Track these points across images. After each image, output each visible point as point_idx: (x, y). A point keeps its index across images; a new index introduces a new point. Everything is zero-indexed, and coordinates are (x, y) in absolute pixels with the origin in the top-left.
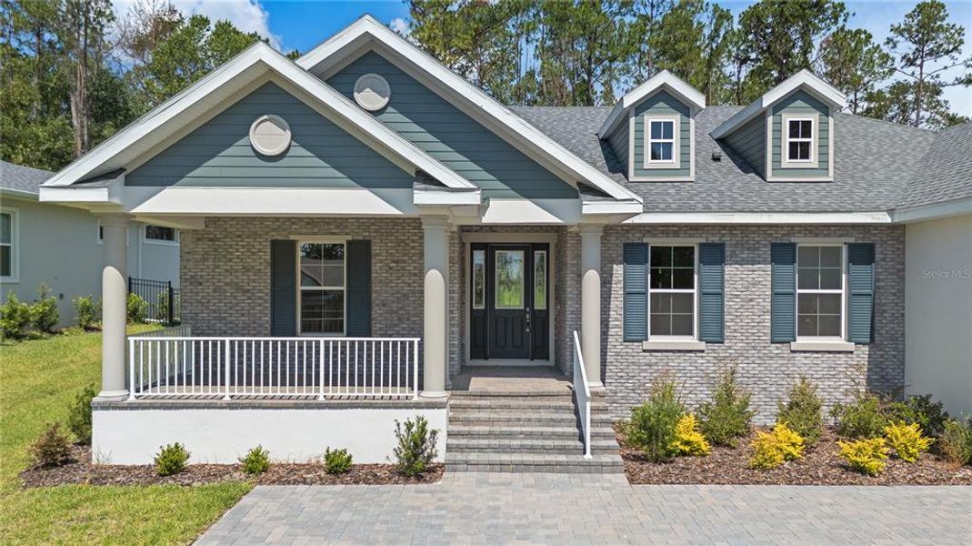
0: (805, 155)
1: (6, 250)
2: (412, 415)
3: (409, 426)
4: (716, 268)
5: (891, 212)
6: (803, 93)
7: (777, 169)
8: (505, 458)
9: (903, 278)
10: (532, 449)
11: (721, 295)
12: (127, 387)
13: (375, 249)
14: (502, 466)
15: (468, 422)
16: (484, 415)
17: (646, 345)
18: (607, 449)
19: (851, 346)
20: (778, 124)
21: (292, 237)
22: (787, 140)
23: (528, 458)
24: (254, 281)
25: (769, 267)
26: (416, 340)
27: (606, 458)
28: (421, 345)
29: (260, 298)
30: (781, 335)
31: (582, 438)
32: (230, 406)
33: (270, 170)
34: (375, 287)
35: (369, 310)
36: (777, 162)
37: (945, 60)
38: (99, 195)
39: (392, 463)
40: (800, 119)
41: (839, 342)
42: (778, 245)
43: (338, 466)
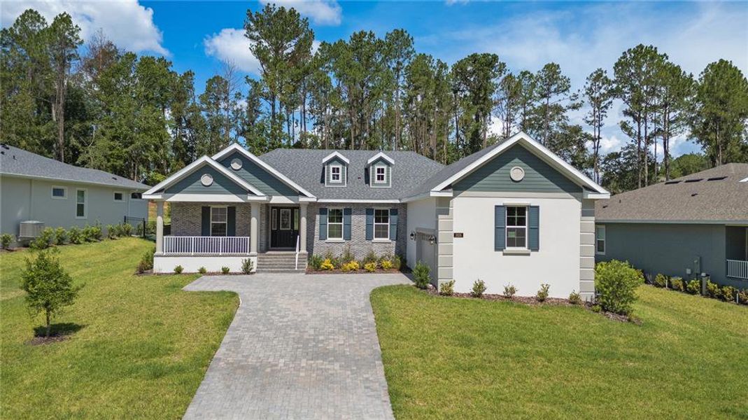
0: (383, 179)
1: (82, 205)
2: (247, 258)
3: (246, 260)
4: (349, 216)
7: (373, 183)
8: (273, 270)
9: (406, 220)
10: (281, 268)
11: (351, 225)
12: (163, 251)
13: (237, 210)
14: (272, 272)
15: (264, 261)
17: (326, 241)
18: (302, 267)
19: (390, 241)
20: (373, 169)
21: (209, 208)
22: (376, 174)
23: (279, 270)
24: (196, 220)
25: (365, 216)
26: (248, 238)
27: (301, 270)
28: (250, 239)
29: (198, 226)
30: (369, 237)
31: (295, 265)
32: (194, 256)
33: (207, 189)
34: (237, 222)
35: (235, 230)
36: (373, 181)
37: (561, 95)
38: (159, 197)
39: (241, 270)
40: (381, 167)
41: (387, 240)
42: (368, 209)
43: (225, 272)
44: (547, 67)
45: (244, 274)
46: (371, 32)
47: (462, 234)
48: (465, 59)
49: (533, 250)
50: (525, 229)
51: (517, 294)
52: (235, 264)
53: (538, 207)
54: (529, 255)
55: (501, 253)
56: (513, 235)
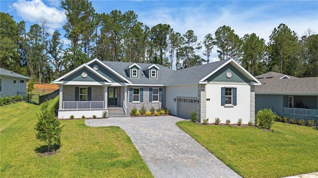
0: (154, 76)
1: (1, 86)
4: (142, 92)
5: (164, 84)
6: (154, 67)
7: (151, 78)
9: (166, 93)
10: (119, 115)
11: (143, 95)
12: (63, 108)
13: (92, 88)
14: (115, 117)
16: (112, 111)
18: (128, 114)
19: (159, 102)
20: (151, 71)
21: (79, 87)
22: (152, 73)
24: (72, 93)
25: (149, 92)
26: (104, 102)
27: (128, 115)
29: (73, 96)
30: (150, 101)
31: (125, 113)
32: (78, 110)
33: (84, 79)
34: (92, 94)
35: (91, 98)
36: (150, 76)
37: (194, 43)
38: (62, 82)
39: (102, 117)
40: (154, 71)
41: (158, 102)
42: (150, 89)
43: (94, 117)
44: (189, 31)
45: (103, 118)
46: (120, 11)
47: (210, 99)
48: (156, 26)
49: (234, 105)
50: (231, 97)
51: (231, 123)
52: (99, 113)
53: (236, 88)
54: (233, 107)
55: (223, 106)
56: (227, 99)
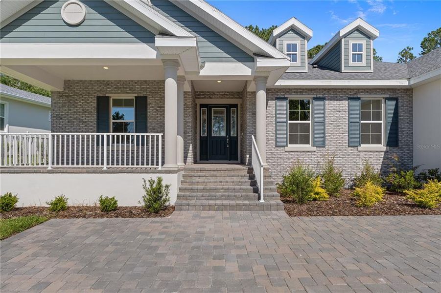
0: (359, 60)
2: (155, 177)
3: (152, 182)
5: (409, 79)
6: (359, 29)
7: (347, 66)
8: (212, 202)
10: (228, 198)
11: (324, 123)
13: (149, 101)
14: (210, 207)
15: (192, 183)
16: (201, 180)
17: (287, 149)
18: (272, 197)
19: (387, 149)
20: (347, 45)
21: (107, 95)
22: (351, 52)
23: (226, 202)
24: (88, 117)
26: (160, 135)
27: (273, 202)
29: (91, 126)
30: (353, 143)
33: (73, 33)
34: (149, 120)
39: (141, 205)
40: (357, 41)
41: (381, 146)
42: (351, 99)
43: (108, 207)
